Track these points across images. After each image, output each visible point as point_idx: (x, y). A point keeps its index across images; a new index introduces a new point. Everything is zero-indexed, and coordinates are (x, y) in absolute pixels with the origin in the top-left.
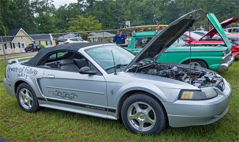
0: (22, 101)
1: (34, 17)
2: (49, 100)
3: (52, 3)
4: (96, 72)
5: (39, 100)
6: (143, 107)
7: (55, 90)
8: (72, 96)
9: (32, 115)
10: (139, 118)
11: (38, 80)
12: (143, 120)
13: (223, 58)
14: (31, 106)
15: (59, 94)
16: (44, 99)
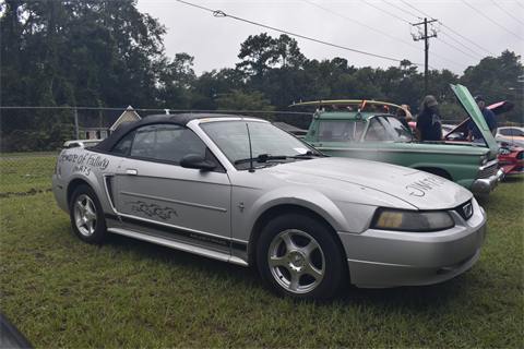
0: (78, 220)
1: (154, 88)
2: (125, 220)
3: (191, 67)
4: (213, 165)
5: (107, 220)
6: (300, 242)
7: (136, 200)
8: (166, 212)
9: (91, 247)
10: (292, 265)
11: (109, 178)
12: (298, 269)
13: (482, 168)
14: (92, 231)
15: (144, 208)
16: (115, 217)
